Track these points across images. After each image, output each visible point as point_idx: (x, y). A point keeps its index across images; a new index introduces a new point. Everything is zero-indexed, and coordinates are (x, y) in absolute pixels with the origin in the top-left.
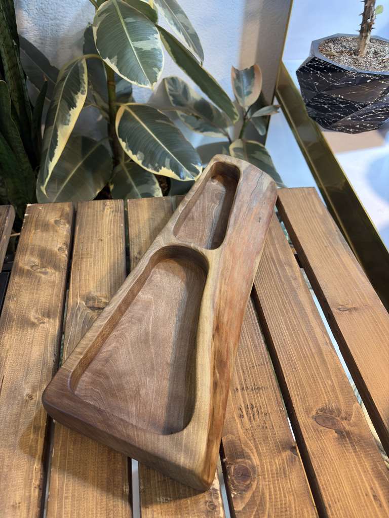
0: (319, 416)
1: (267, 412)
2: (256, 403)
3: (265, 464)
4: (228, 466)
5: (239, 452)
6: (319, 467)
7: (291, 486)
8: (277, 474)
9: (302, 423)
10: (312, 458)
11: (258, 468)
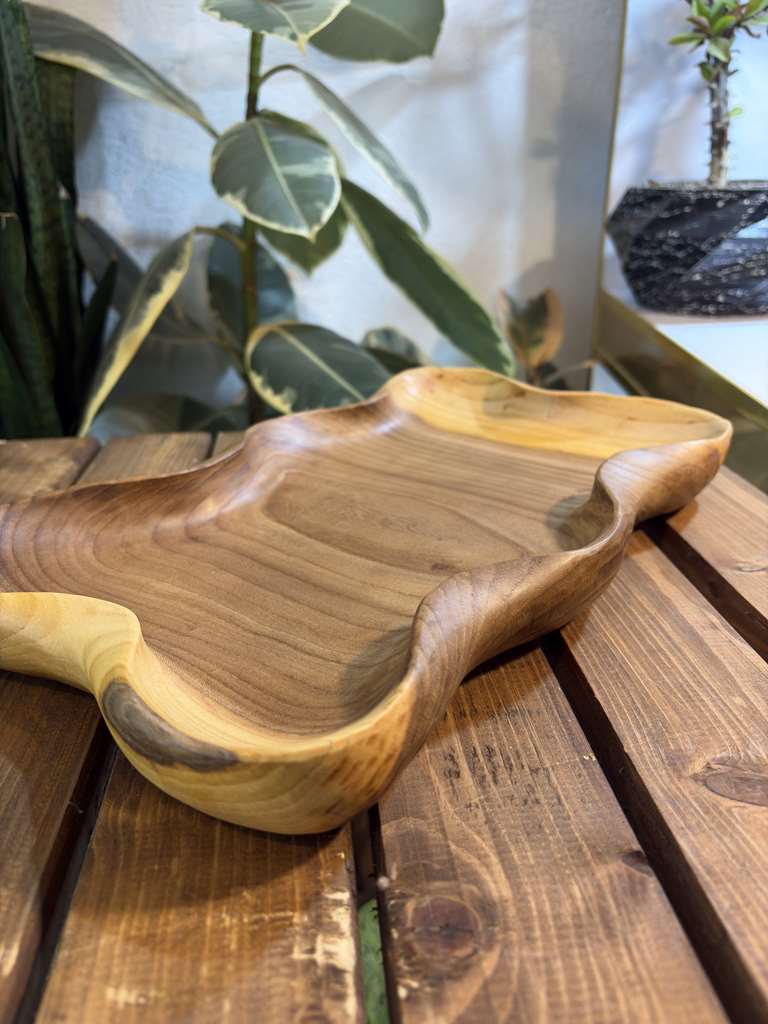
0: (715, 775)
1: (538, 765)
2: (502, 746)
3: (531, 898)
4: (392, 902)
5: (438, 862)
6: (737, 907)
7: (635, 965)
8: (579, 926)
9: (659, 791)
10: (705, 882)
11: (505, 909)
